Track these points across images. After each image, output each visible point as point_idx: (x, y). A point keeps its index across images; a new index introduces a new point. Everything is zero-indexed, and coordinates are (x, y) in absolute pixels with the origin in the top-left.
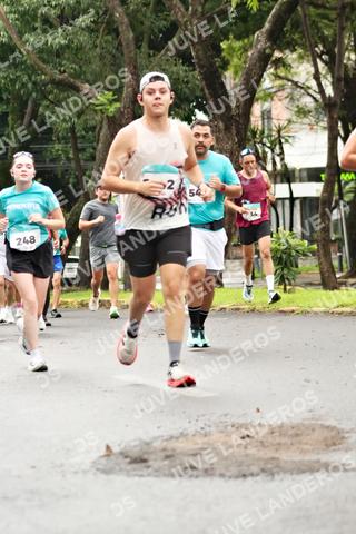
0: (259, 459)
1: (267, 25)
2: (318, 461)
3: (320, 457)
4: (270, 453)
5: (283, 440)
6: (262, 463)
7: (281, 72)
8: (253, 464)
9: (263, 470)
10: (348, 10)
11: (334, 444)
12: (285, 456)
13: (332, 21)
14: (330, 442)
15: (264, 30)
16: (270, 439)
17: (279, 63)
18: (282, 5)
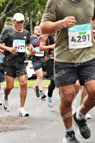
0: (3, 128)
1: (5, 10)
2: (19, 127)
3: (19, 126)
4: (6, 126)
5: (9, 122)
6: (4, 128)
7: (9, 23)
8: (1, 129)
9: (4, 130)
10: (26, 6)
11: (23, 123)
12: (10, 126)
13: (22, 9)
14: (22, 122)
15: (4, 12)
16: (6, 122)
17: (9, 20)
18: (9, 5)
